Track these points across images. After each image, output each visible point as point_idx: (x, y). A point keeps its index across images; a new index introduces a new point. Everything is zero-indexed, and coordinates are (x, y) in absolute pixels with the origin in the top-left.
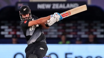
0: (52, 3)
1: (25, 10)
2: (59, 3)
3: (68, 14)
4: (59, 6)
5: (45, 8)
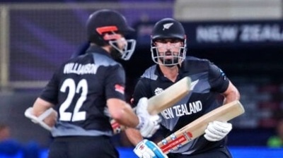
0: (239, 24)
1: (167, 28)
2: (262, 23)
3: (183, 139)
4: (260, 32)
5: (220, 38)
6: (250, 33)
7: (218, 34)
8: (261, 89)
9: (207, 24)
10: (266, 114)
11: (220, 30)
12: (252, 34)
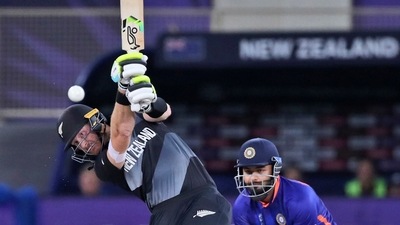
2: (325, 36)
5: (270, 55)
6: (309, 49)
7: (268, 49)
8: (322, 122)
9: (253, 36)
10: (329, 154)
11: (270, 43)
12: (310, 50)
